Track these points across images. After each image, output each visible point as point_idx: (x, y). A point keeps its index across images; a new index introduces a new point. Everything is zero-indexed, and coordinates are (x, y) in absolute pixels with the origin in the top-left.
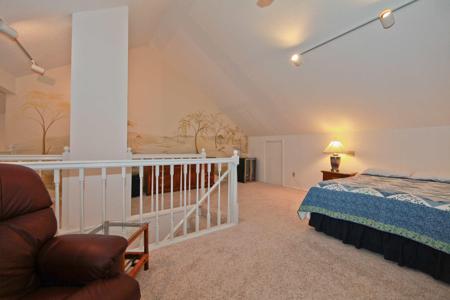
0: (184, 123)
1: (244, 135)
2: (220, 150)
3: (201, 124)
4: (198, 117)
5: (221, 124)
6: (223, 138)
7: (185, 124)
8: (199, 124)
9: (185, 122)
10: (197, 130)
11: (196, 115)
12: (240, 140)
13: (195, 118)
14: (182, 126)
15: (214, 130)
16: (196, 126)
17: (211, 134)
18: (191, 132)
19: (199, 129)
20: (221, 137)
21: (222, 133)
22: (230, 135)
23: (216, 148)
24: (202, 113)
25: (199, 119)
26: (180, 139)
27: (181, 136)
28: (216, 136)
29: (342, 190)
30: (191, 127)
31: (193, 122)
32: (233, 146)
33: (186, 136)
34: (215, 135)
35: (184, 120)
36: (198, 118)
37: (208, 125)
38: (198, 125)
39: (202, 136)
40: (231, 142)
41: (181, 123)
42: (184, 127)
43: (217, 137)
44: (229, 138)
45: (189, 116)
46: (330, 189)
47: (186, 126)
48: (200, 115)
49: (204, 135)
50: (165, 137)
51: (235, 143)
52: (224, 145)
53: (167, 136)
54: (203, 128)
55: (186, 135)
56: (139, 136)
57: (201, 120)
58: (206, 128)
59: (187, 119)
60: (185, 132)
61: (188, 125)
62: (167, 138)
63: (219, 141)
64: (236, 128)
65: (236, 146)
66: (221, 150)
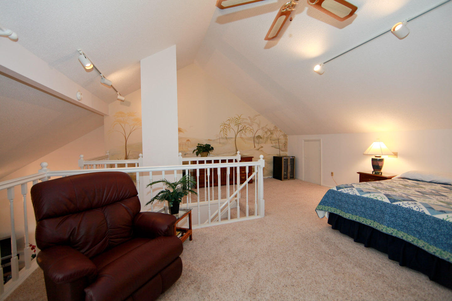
0: (224, 127)
1: (283, 134)
2: (258, 150)
3: (240, 126)
4: (237, 120)
5: (259, 125)
6: (261, 138)
7: (226, 127)
8: (239, 127)
9: (226, 125)
10: (236, 132)
11: (235, 118)
12: (278, 139)
13: (234, 121)
14: (223, 129)
15: (252, 131)
16: (236, 128)
17: (249, 135)
18: (231, 134)
19: (239, 130)
20: (259, 137)
21: (260, 133)
22: (268, 135)
23: (255, 147)
24: (240, 117)
25: (238, 122)
26: (222, 141)
27: (222, 138)
28: (254, 137)
29: (354, 193)
30: (231, 130)
31: (232, 125)
32: (272, 145)
33: (226, 138)
34: (253, 136)
35: (225, 124)
36: (237, 121)
37: (246, 127)
38: (237, 128)
39: (241, 138)
40: (269, 140)
41: (222, 127)
42: (225, 130)
43: (255, 138)
44: (267, 138)
45: (229, 120)
46: (344, 192)
47: (226, 129)
48: (239, 119)
49: (243, 136)
50: (209, 140)
51: (273, 142)
52: (262, 145)
53: (210, 139)
54: (242, 130)
55: (227, 137)
56: (188, 140)
57: (239, 122)
58: (244, 130)
59: (228, 123)
60: (226, 134)
61: (228, 129)
63: (257, 141)
64: (275, 128)
65: (274, 145)
66: (259, 150)
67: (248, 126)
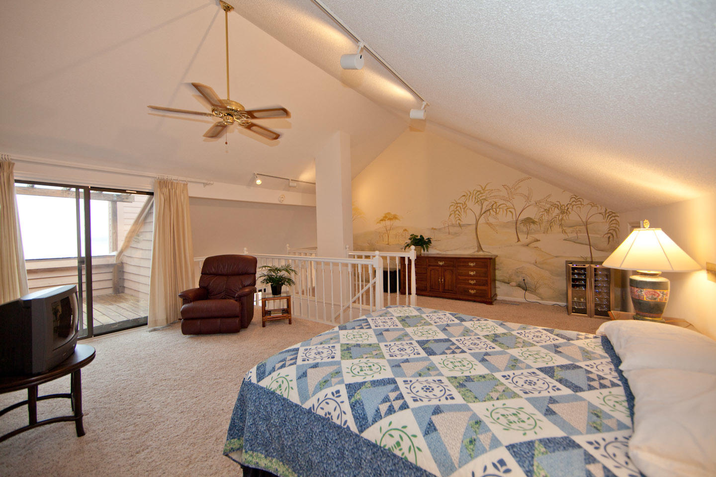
0: (457, 207)
1: (603, 211)
2: (528, 245)
3: (486, 203)
4: (479, 194)
5: (528, 198)
6: (534, 222)
7: (458, 208)
8: (482, 205)
9: (458, 205)
10: (478, 214)
11: (475, 192)
12: (586, 224)
13: (474, 197)
14: (453, 212)
15: (513, 210)
16: (477, 209)
17: (505, 217)
18: (468, 218)
19: (483, 211)
20: (529, 221)
21: (531, 213)
22: (554, 215)
23: (519, 240)
24: (485, 187)
25: (481, 197)
26: (452, 230)
27: (453, 225)
28: (517, 220)
30: (468, 211)
31: (470, 204)
32: (564, 236)
33: (460, 225)
34: (515, 219)
35: (457, 203)
36: (479, 196)
37: (498, 204)
38: (480, 207)
39: (487, 223)
40: (556, 228)
41: (452, 208)
42: (457, 212)
43: (518, 223)
44: (551, 223)
45: (464, 196)
47: (460, 210)
48: (482, 192)
49: (492, 220)
50: (432, 228)
51: (568, 230)
52: (537, 236)
53: (435, 227)
54: (489, 210)
55: (461, 223)
56: (405, 230)
57: (484, 197)
58: (494, 210)
59: (463, 200)
60: (459, 220)
61: (463, 210)
62: (435, 229)
63: (525, 229)
64: (573, 199)
65: (571, 236)
66: (531, 245)
67: (502, 202)
